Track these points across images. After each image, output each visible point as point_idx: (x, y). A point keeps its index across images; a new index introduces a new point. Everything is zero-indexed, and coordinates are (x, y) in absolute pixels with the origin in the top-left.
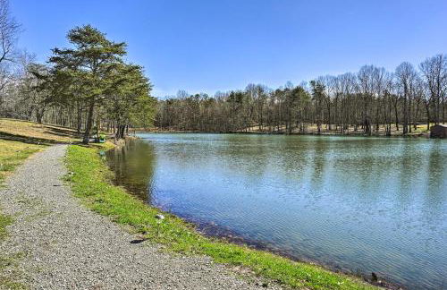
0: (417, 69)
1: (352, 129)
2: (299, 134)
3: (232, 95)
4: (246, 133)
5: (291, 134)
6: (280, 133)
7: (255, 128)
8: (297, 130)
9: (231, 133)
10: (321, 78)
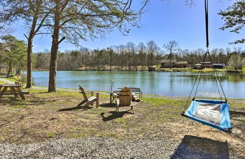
0: (145, 45)
1: (124, 68)
2: (102, 70)
3: (72, 52)
4: (79, 70)
5: (99, 70)
6: (94, 70)
7: (83, 68)
8: (102, 69)
9: (72, 70)
10: (112, 46)
